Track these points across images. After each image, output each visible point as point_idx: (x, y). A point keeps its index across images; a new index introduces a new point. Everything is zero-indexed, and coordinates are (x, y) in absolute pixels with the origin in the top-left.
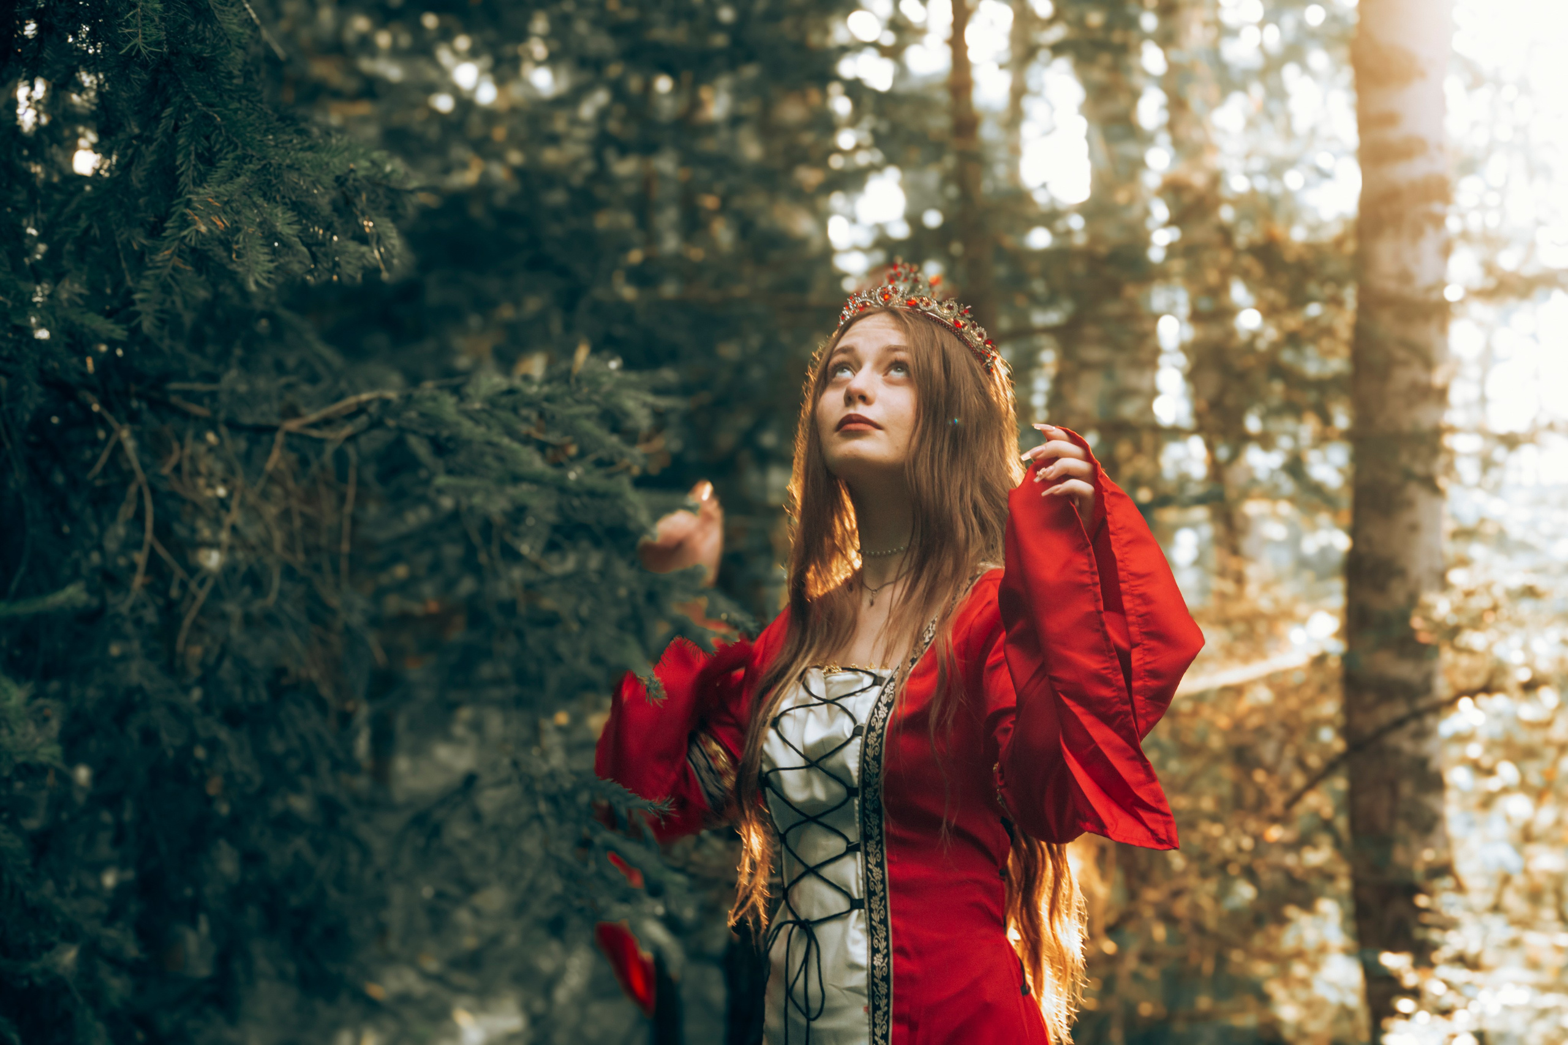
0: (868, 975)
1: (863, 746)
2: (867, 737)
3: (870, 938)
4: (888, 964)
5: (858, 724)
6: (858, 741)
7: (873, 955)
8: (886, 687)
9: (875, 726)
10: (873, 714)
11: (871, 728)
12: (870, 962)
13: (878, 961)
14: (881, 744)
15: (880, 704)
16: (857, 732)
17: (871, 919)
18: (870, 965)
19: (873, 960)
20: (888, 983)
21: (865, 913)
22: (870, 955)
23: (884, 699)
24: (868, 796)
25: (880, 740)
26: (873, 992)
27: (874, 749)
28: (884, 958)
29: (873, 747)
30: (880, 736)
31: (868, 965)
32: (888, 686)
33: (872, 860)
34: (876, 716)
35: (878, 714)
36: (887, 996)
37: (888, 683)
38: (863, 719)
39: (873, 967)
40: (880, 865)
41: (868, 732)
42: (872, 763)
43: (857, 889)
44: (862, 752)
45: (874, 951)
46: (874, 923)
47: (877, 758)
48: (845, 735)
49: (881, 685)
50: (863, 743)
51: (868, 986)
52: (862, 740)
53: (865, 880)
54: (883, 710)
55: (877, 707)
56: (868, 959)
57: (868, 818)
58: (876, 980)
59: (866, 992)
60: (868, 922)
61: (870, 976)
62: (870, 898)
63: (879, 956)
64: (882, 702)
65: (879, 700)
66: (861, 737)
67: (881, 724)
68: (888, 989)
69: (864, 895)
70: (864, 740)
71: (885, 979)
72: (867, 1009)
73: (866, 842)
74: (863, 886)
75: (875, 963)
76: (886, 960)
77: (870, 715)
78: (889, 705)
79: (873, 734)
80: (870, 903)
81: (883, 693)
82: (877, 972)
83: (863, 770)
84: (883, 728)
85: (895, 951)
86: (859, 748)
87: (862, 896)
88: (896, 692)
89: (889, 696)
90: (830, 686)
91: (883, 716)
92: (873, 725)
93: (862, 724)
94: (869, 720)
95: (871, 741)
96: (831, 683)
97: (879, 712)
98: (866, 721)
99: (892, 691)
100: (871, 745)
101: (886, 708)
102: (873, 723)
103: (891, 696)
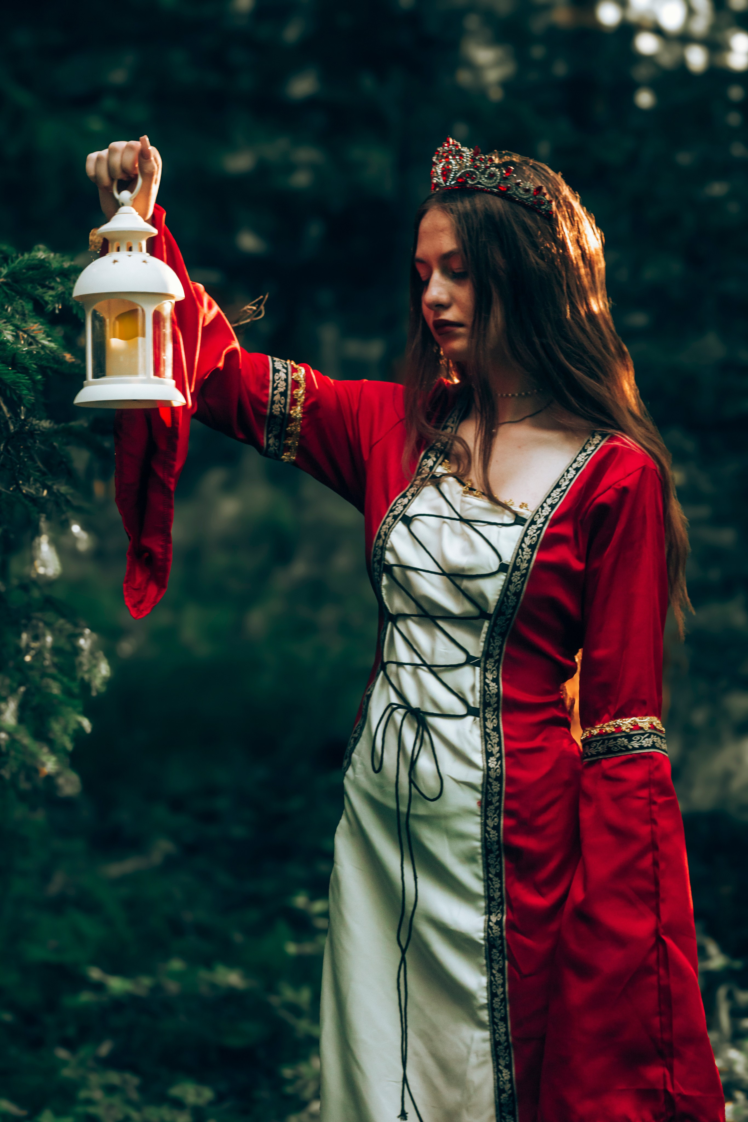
0: (484, 775)
1: (506, 582)
2: (511, 575)
3: (484, 743)
4: (501, 765)
5: (504, 561)
6: (502, 577)
7: (487, 758)
8: (528, 529)
9: (520, 566)
10: (518, 554)
11: (516, 567)
12: (485, 764)
13: (493, 763)
14: (523, 583)
15: (523, 545)
16: (503, 568)
17: (485, 727)
18: (485, 766)
19: (488, 763)
20: (501, 783)
21: (480, 721)
22: (485, 758)
23: (528, 541)
24: (499, 622)
25: (523, 579)
26: (487, 789)
27: (516, 586)
28: (497, 761)
29: (516, 584)
30: (524, 576)
31: (484, 766)
32: (530, 528)
33: (490, 676)
34: (521, 556)
35: (523, 555)
36: (500, 793)
37: (530, 525)
38: (508, 557)
39: (489, 769)
40: (495, 680)
41: (513, 571)
42: (512, 597)
43: (474, 700)
44: (505, 587)
45: (488, 755)
46: (488, 730)
47: (517, 594)
48: (491, 568)
49: (523, 525)
50: (508, 580)
51: (483, 785)
52: (506, 576)
53: (482, 692)
54: (527, 549)
55: (521, 547)
56: (483, 762)
57: (494, 638)
58: (491, 780)
59: (480, 789)
60: (483, 730)
61: (486, 777)
62: (485, 708)
63: (492, 759)
64: (525, 543)
65: (523, 541)
66: (505, 574)
67: (525, 565)
68: (501, 787)
69: (480, 706)
70: (508, 577)
71: (499, 779)
72: (480, 803)
73: (486, 659)
74: (480, 698)
75: (489, 764)
76: (499, 763)
77: (515, 555)
78: (532, 547)
79: (517, 573)
80: (484, 713)
81: (526, 535)
82: (492, 773)
83: (501, 602)
84: (527, 569)
85: (507, 755)
86: (502, 583)
87: (478, 706)
88: (539, 535)
89: (531, 538)
90: (468, 506)
91: (527, 557)
92: (518, 565)
93: (507, 561)
94: (514, 559)
95: (514, 579)
96: (469, 503)
97: (524, 553)
98: (511, 560)
99: (534, 533)
100: (515, 583)
101: (530, 550)
102: (518, 563)
103: (534, 538)
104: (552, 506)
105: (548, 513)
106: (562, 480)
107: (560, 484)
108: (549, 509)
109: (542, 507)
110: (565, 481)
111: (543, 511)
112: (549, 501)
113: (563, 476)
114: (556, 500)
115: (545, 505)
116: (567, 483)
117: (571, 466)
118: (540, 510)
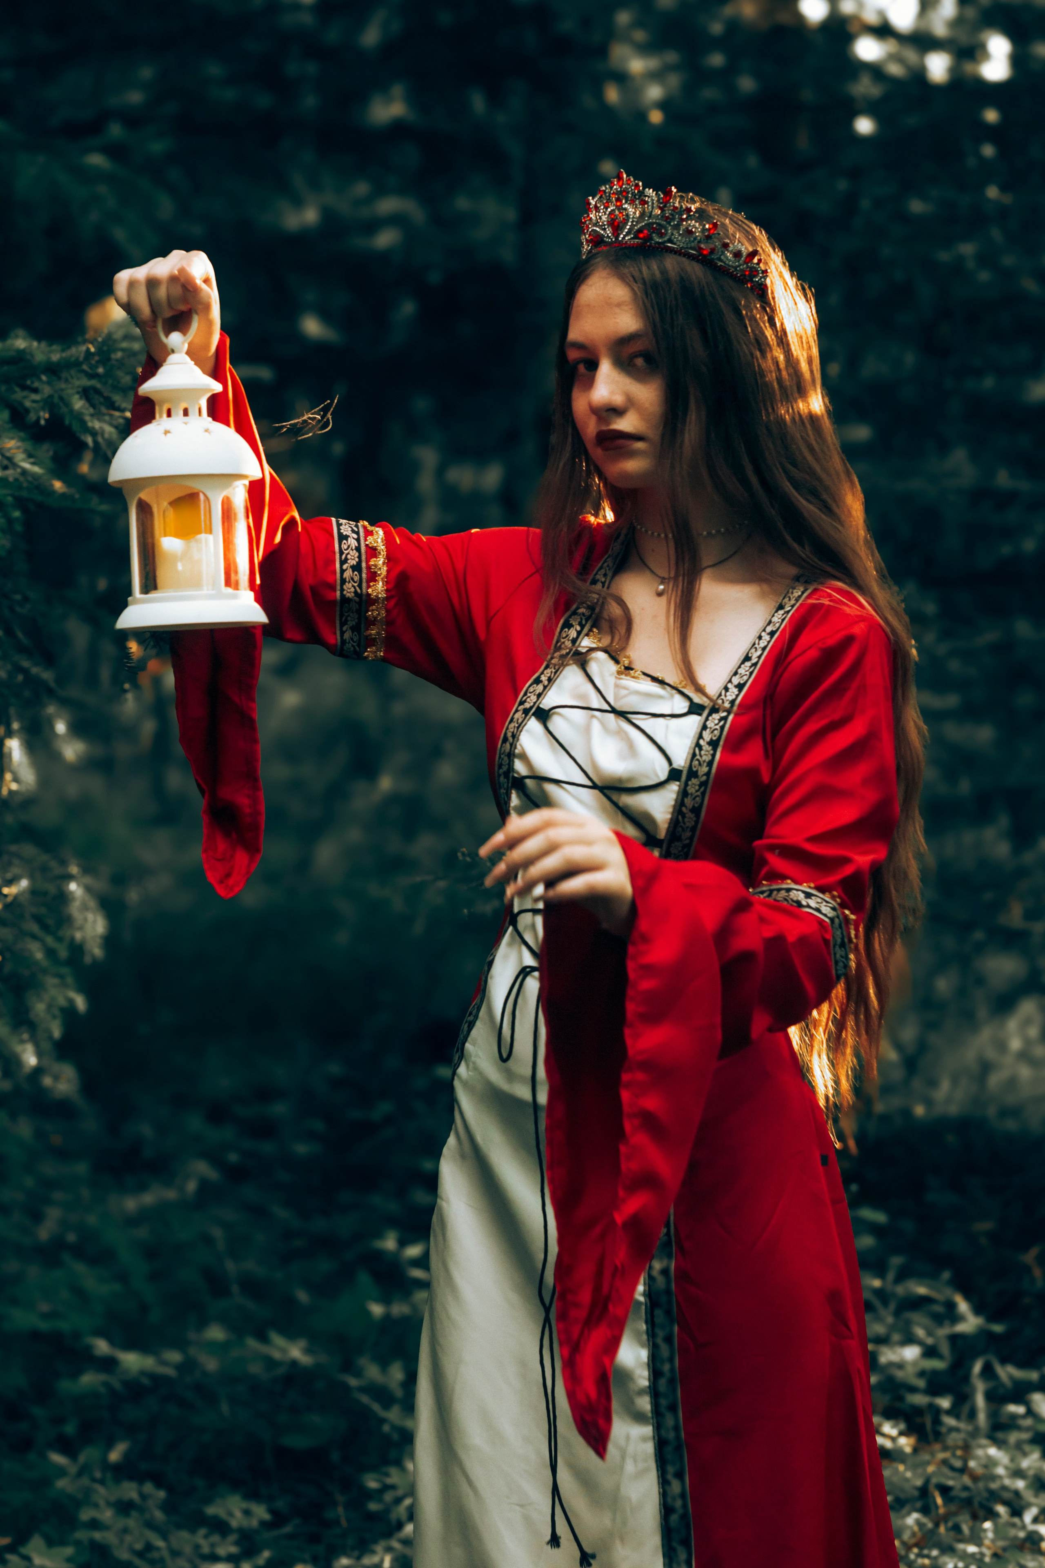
1: (680, 794)
2: (686, 785)
5: (675, 766)
6: (674, 787)
8: (707, 719)
9: (697, 771)
10: (694, 755)
11: (692, 773)
14: (703, 794)
15: (702, 742)
16: (674, 775)
23: (707, 736)
24: (673, 850)
25: (703, 789)
27: (694, 799)
29: (694, 796)
30: (703, 784)
32: (710, 718)
34: (698, 757)
35: (701, 756)
37: (710, 714)
38: (680, 760)
41: (689, 778)
42: (689, 815)
44: (679, 801)
47: (696, 810)
48: (657, 776)
49: (700, 714)
50: (681, 790)
52: (679, 786)
54: (706, 748)
55: (698, 745)
64: (704, 739)
65: (700, 736)
66: (678, 783)
67: (705, 769)
70: (682, 787)
77: (690, 756)
78: (713, 744)
79: (694, 781)
81: (704, 727)
83: (675, 822)
84: (708, 774)
86: (674, 796)
88: (722, 728)
89: (712, 732)
90: (624, 692)
91: (707, 758)
92: (694, 769)
93: (679, 766)
94: (688, 761)
95: (691, 790)
96: (625, 688)
97: (703, 753)
98: (685, 763)
99: (716, 725)
100: (692, 794)
101: (711, 748)
102: (695, 767)
103: (716, 732)
104: (740, 687)
105: (734, 697)
106: (753, 650)
107: (750, 655)
108: (736, 691)
109: (726, 689)
110: (756, 651)
111: (728, 694)
112: (736, 680)
113: (754, 644)
114: (745, 678)
115: (729, 685)
116: (759, 653)
117: (764, 630)
118: (723, 692)
